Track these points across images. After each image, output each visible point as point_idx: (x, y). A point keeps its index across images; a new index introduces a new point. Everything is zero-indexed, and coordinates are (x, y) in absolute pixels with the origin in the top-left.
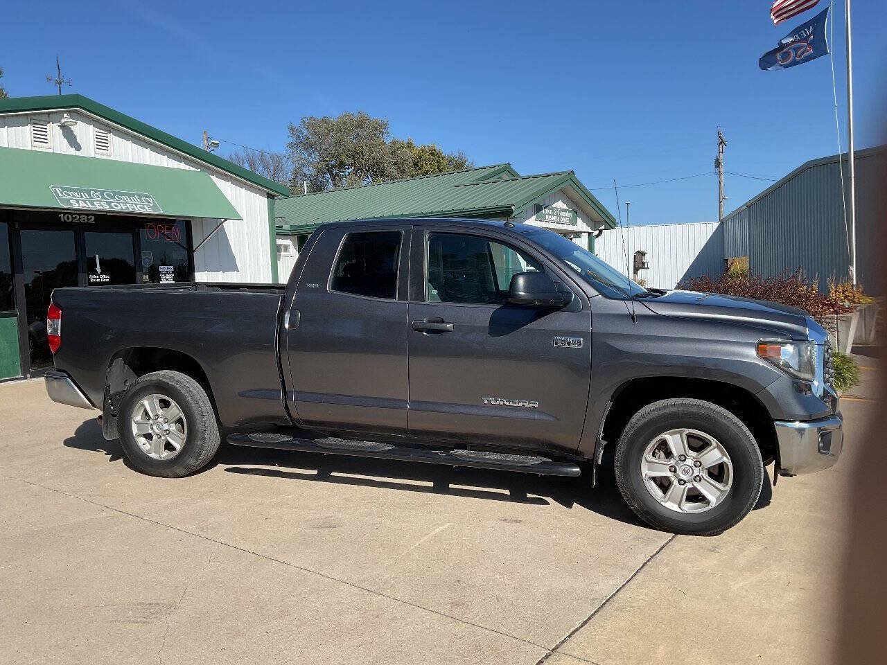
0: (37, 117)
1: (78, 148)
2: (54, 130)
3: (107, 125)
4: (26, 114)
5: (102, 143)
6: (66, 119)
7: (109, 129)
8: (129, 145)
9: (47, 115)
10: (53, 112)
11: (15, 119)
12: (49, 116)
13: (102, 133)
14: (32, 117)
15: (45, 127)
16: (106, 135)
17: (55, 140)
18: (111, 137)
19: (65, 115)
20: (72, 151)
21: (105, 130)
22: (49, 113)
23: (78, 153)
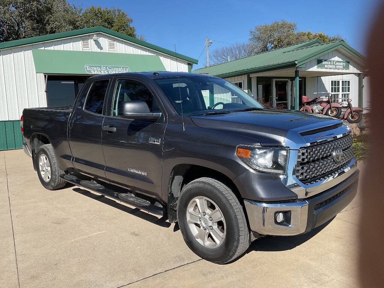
0: (84, 37)
1: (101, 48)
2: (91, 42)
3: (114, 38)
4: (80, 37)
5: (111, 46)
6: (95, 37)
7: (115, 40)
8: (123, 46)
9: (88, 36)
10: (91, 35)
11: (76, 39)
12: (89, 36)
13: (112, 42)
14: (83, 38)
15: (87, 41)
16: (114, 43)
17: (92, 46)
18: (115, 42)
19: (95, 35)
20: (99, 50)
21: (112, 40)
22: (89, 35)
23: (102, 51)
